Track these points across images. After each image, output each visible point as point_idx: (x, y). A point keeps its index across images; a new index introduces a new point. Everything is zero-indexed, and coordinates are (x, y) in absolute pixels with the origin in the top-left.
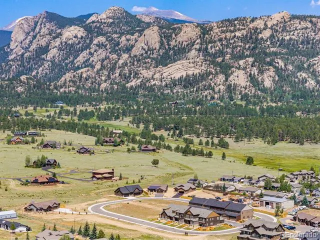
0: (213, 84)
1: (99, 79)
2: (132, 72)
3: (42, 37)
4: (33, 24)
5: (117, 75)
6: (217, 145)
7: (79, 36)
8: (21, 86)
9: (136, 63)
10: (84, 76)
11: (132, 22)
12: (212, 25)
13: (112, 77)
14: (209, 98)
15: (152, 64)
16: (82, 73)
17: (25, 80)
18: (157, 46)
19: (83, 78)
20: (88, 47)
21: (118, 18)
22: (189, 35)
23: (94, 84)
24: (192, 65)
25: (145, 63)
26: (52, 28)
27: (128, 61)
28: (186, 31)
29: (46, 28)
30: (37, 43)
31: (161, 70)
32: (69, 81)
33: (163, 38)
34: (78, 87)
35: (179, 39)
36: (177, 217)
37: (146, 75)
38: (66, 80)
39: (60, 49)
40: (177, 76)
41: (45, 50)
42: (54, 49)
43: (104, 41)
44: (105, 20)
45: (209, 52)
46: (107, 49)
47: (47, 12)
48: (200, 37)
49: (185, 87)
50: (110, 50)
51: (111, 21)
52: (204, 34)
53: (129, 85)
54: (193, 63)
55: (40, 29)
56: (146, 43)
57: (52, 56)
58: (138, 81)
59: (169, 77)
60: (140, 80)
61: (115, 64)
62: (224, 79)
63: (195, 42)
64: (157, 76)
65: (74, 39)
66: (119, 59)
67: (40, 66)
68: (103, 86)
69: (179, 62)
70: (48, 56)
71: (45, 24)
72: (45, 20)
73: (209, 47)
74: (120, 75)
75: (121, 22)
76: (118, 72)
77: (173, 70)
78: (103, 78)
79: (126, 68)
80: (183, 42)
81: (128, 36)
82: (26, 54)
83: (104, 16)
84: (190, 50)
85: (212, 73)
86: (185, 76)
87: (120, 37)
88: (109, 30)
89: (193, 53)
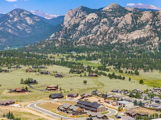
0: (152, 42)
1: (98, 40)
2: (115, 36)
3: (76, 19)
4: (75, 12)
5: (107, 37)
6: (134, 73)
7: (94, 18)
8: (58, 43)
9: (117, 32)
10: (90, 38)
11: (122, 11)
12: (159, 12)
13: (105, 39)
14: (148, 49)
15: (125, 32)
16: (89, 36)
17: (60, 41)
18: (130, 23)
19: (90, 40)
20: (99, 24)
21: (115, 9)
22: (147, 17)
23: (95, 42)
24: (143, 32)
25: (122, 31)
26: (84, 14)
27: (113, 31)
28: (145, 15)
29: (81, 14)
30: (74, 22)
31: (128, 35)
32: (83, 41)
33: (134, 19)
34: (87, 44)
35: (142, 19)
36: (64, 110)
37: (121, 38)
38: (81, 40)
39: (85, 25)
40: (135, 38)
41: (77, 25)
42: (82, 25)
43: (106, 21)
44: (108, 10)
45: (156, 26)
46: (107, 25)
47: (82, 7)
48: (152, 18)
49: (139, 44)
50: (108, 25)
51: (111, 10)
52: (154, 16)
53: (111, 43)
54: (144, 31)
55: (78, 15)
56: (125, 21)
57: (80, 28)
58: (116, 41)
59: (131, 39)
60: (117, 40)
61: (107, 32)
62: (158, 39)
63: (149, 21)
64: (125, 38)
65: (92, 20)
66: (109, 30)
67: (74, 33)
68: (99, 43)
69: (137, 31)
70: (78, 28)
71: (81, 12)
72: (81, 10)
73: (156, 23)
74: (108, 38)
75: (116, 11)
76: (108, 36)
77: (133, 35)
78: (100, 39)
79: (112, 34)
80: (143, 21)
81: (118, 18)
82: (68, 28)
83: (108, 8)
84: (146, 25)
85: (153, 37)
86: (139, 38)
87: (114, 19)
88: (110, 15)
89: (148, 26)
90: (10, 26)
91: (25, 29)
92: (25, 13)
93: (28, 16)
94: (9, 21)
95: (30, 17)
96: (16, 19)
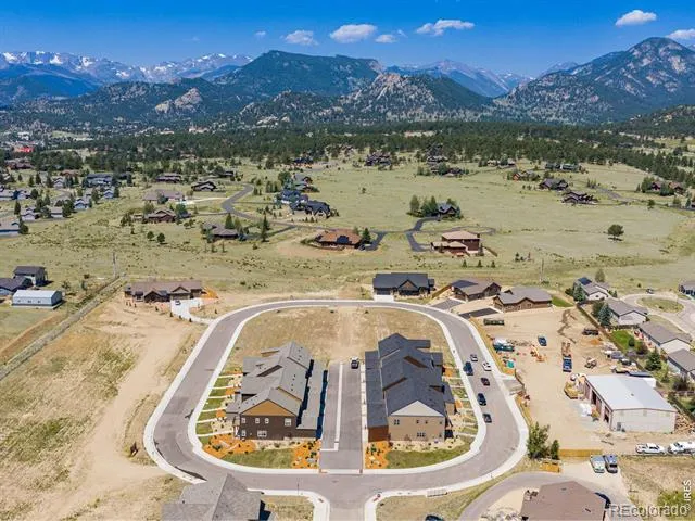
90: (629, 76)
91: (664, 83)
92: (670, 46)
93: (677, 53)
94: (631, 65)
95: (682, 57)
96: (646, 62)
